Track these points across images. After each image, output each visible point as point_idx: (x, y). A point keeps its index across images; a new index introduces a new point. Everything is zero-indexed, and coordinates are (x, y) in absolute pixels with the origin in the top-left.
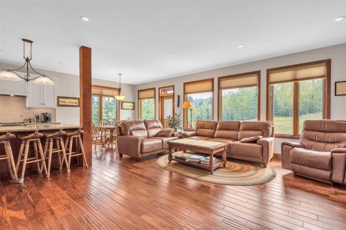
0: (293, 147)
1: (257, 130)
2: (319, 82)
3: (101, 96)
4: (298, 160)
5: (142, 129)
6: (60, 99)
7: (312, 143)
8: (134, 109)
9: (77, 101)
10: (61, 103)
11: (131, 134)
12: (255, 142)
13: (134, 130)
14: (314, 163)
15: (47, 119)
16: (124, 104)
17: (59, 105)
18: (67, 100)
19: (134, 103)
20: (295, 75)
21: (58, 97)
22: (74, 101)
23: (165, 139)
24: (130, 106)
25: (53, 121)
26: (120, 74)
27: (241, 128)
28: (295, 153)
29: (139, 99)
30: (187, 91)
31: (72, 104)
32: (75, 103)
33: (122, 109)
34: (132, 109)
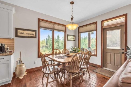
6: (18, 31)
9: (34, 33)
10: (19, 34)
16: (69, 37)
18: (25, 32)
24: (73, 38)
29: (79, 33)
31: (29, 35)
32: (33, 35)
33: (67, 40)
34: (74, 40)
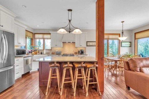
3: (108, 39)
6: (88, 43)
8: (131, 46)
10: (88, 45)
13: (144, 67)
15: (82, 52)
16: (123, 44)
17: (87, 46)
18: (91, 43)
19: (131, 42)
21: (87, 42)
22: (94, 43)
24: (128, 44)
25: (84, 53)
26: (123, 22)
29: (135, 39)
31: (93, 45)
32: (95, 44)
33: (121, 46)
34: (129, 47)
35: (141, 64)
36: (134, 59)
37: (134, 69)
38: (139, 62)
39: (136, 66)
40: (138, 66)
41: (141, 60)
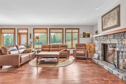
0: (76, 51)
1: (64, 47)
2: (77, 34)
4: (78, 54)
5: (15, 50)
7: (78, 50)
11: (9, 53)
12: (66, 51)
13: (11, 51)
14: (81, 55)
20: (72, 31)
23: (30, 54)
27: (59, 47)
28: (77, 52)
29: (1, 33)
30: (35, 32)
35: (10, 50)
36: (5, 47)
37: (5, 53)
38: (8, 48)
39: (6, 51)
40: (8, 51)
41: (9, 47)
